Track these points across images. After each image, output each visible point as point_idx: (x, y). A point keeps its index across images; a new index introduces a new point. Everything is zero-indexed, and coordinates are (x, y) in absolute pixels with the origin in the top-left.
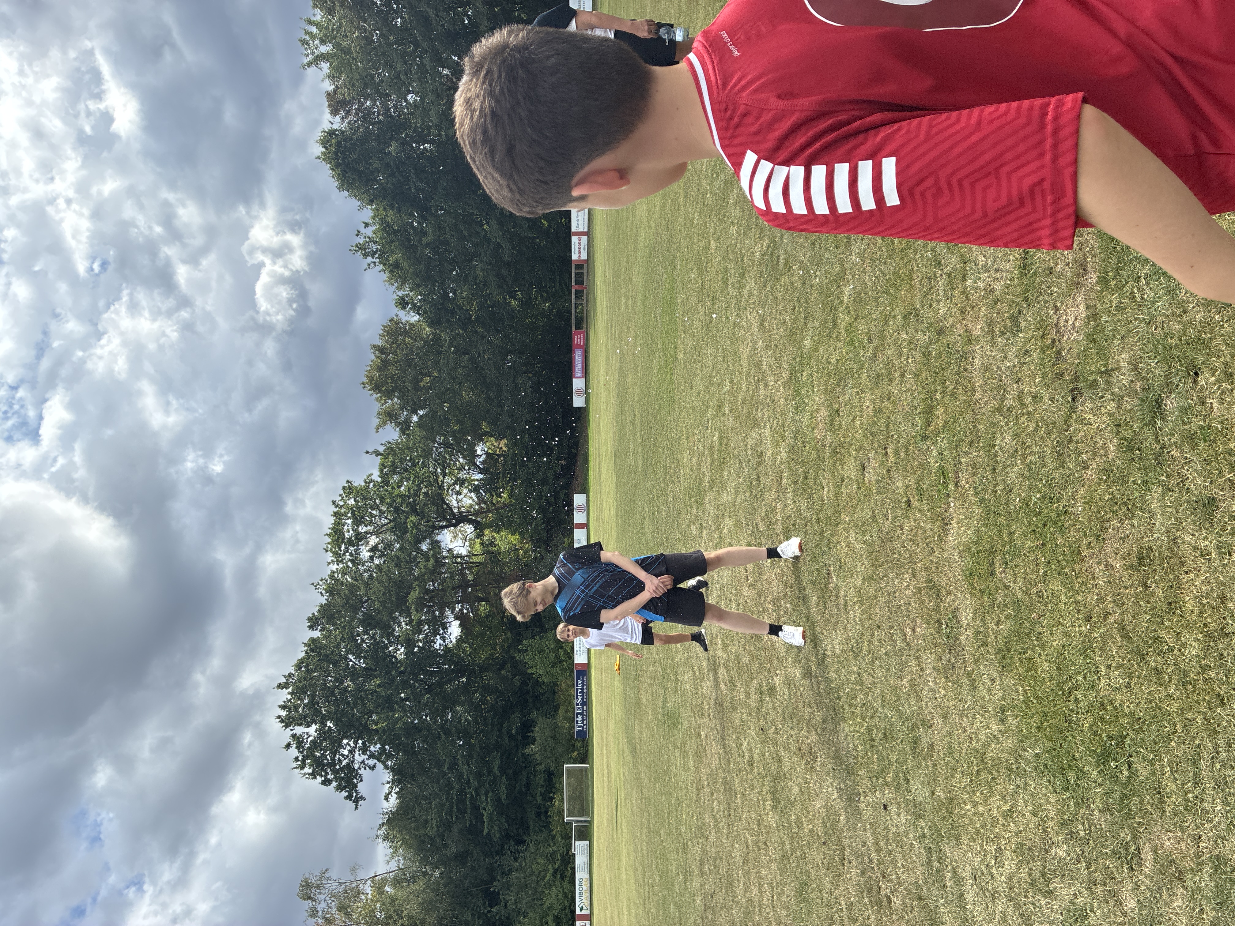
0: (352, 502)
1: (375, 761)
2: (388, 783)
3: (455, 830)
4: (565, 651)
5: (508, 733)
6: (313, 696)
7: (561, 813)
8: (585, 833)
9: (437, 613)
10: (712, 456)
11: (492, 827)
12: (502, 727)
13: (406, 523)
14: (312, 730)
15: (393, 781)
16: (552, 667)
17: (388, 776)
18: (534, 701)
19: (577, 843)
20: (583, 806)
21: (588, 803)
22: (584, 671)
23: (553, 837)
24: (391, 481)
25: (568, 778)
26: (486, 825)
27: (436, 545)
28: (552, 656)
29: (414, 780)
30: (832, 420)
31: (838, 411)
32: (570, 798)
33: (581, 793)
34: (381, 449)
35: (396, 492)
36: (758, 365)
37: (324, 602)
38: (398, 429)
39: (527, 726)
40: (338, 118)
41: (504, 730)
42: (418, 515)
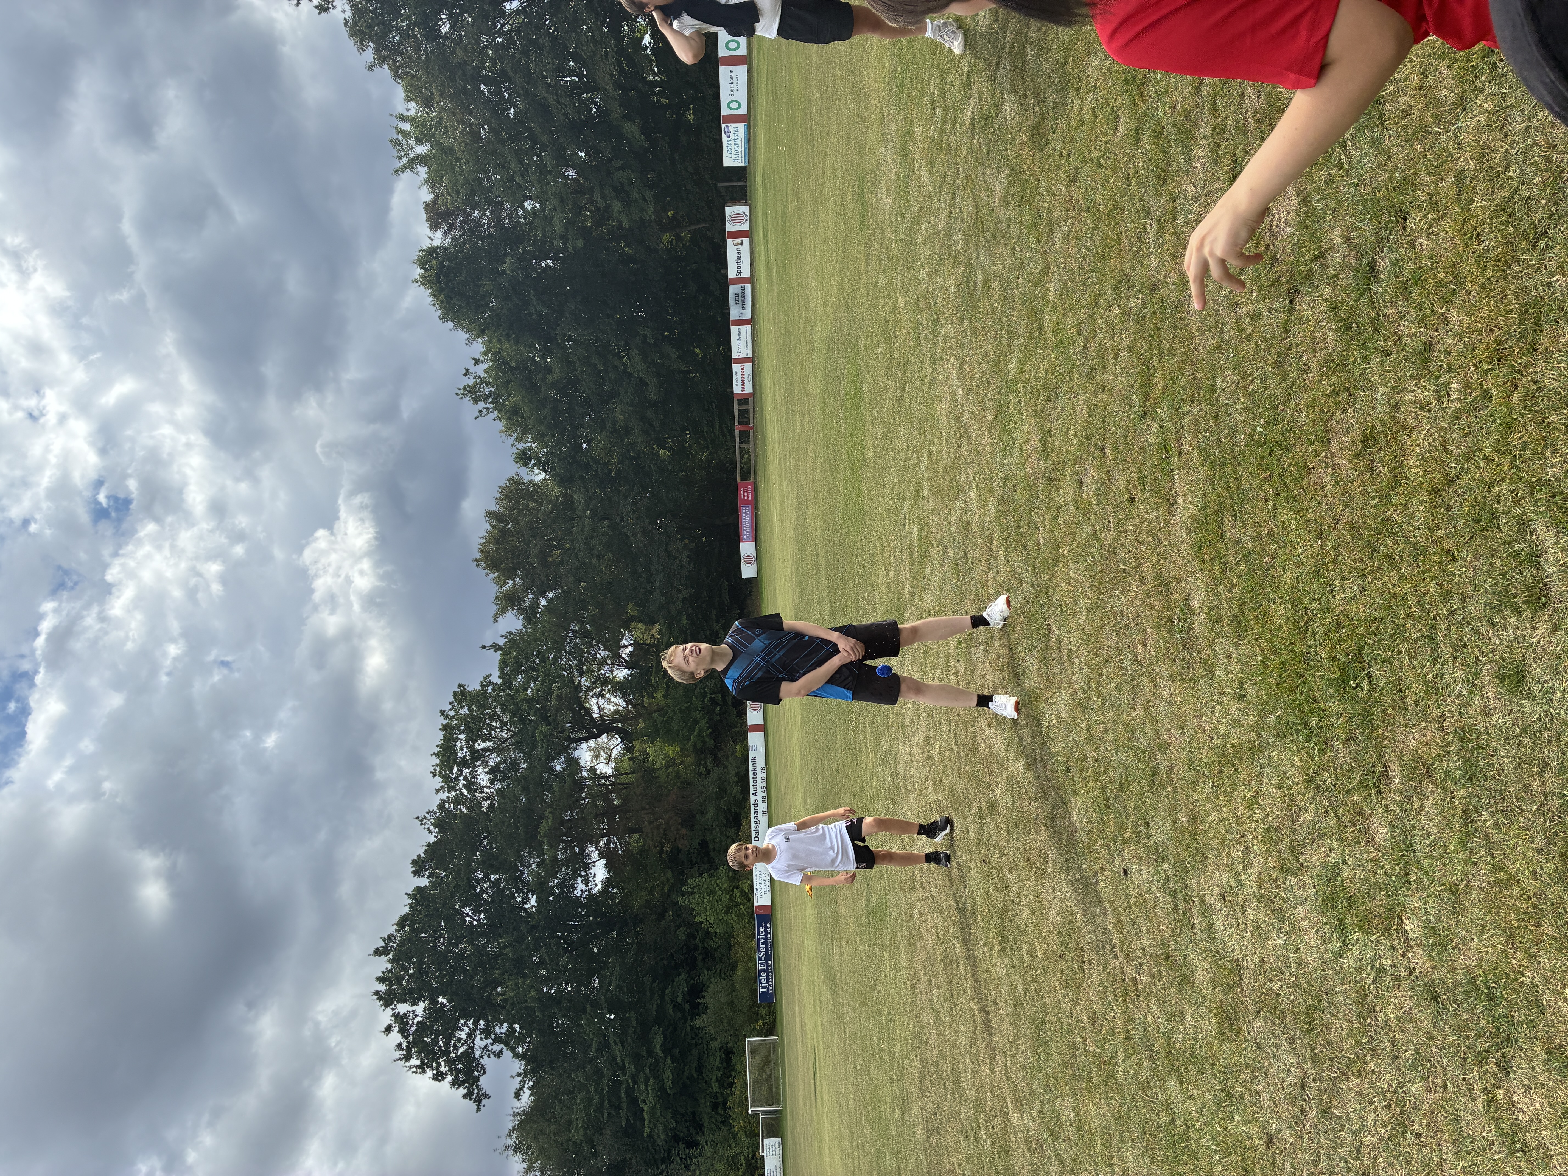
0: (466, 711)
1: (502, 1046)
2: (519, 1075)
3: (608, 1132)
4: (742, 891)
5: (672, 1001)
6: (420, 963)
7: (743, 1104)
8: (775, 1128)
9: (577, 849)
10: (912, 555)
11: (655, 1125)
12: (664, 993)
13: (534, 735)
14: (420, 1008)
15: (526, 1074)
16: (726, 913)
17: (518, 1066)
18: (703, 960)
19: (766, 1141)
20: (771, 1092)
21: (778, 1087)
22: (766, 916)
23: (735, 1136)
24: (515, 684)
25: (751, 1055)
26: (646, 1123)
27: (573, 763)
28: (725, 898)
29: (553, 1068)
30: (1044, 445)
31: (1050, 431)
32: (755, 1082)
33: (769, 1075)
34: (501, 642)
35: (522, 696)
36: (958, 420)
37: (432, 839)
38: (521, 617)
39: (696, 991)
40: (439, 234)
41: (666, 998)
42: (549, 724)
